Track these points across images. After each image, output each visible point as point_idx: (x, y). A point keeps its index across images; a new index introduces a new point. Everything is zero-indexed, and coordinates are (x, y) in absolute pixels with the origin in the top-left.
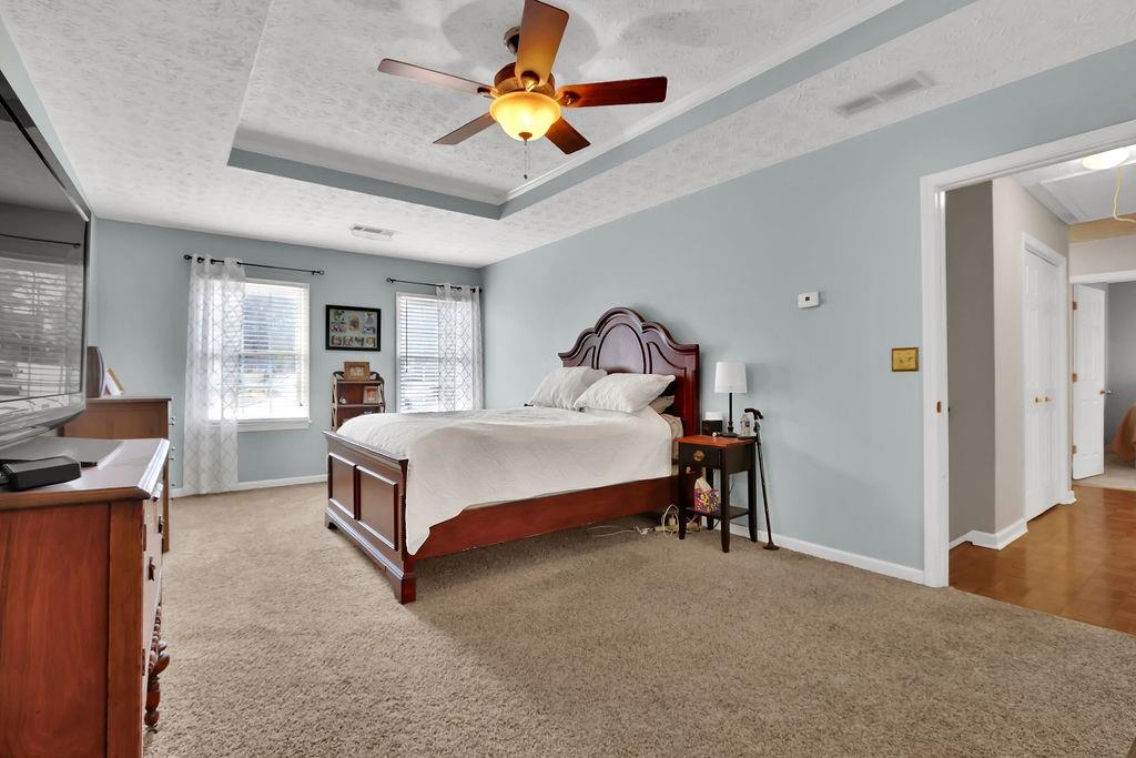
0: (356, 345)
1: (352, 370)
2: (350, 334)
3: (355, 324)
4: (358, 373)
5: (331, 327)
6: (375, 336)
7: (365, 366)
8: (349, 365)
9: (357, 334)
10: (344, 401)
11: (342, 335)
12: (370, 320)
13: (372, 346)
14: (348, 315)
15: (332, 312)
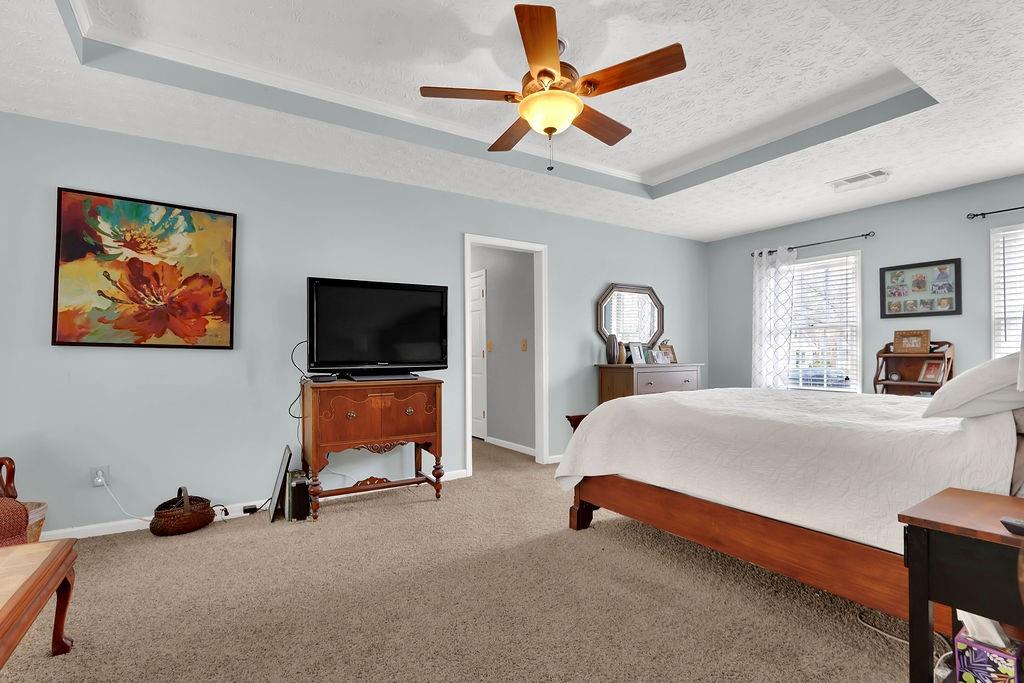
0: (921, 309)
1: (905, 340)
2: (912, 297)
3: (920, 284)
4: (913, 345)
5: (887, 291)
6: (953, 295)
7: (923, 335)
8: (901, 335)
9: (926, 295)
10: (895, 377)
11: (902, 299)
12: (943, 276)
13: (946, 309)
14: (909, 276)
15: (888, 275)
